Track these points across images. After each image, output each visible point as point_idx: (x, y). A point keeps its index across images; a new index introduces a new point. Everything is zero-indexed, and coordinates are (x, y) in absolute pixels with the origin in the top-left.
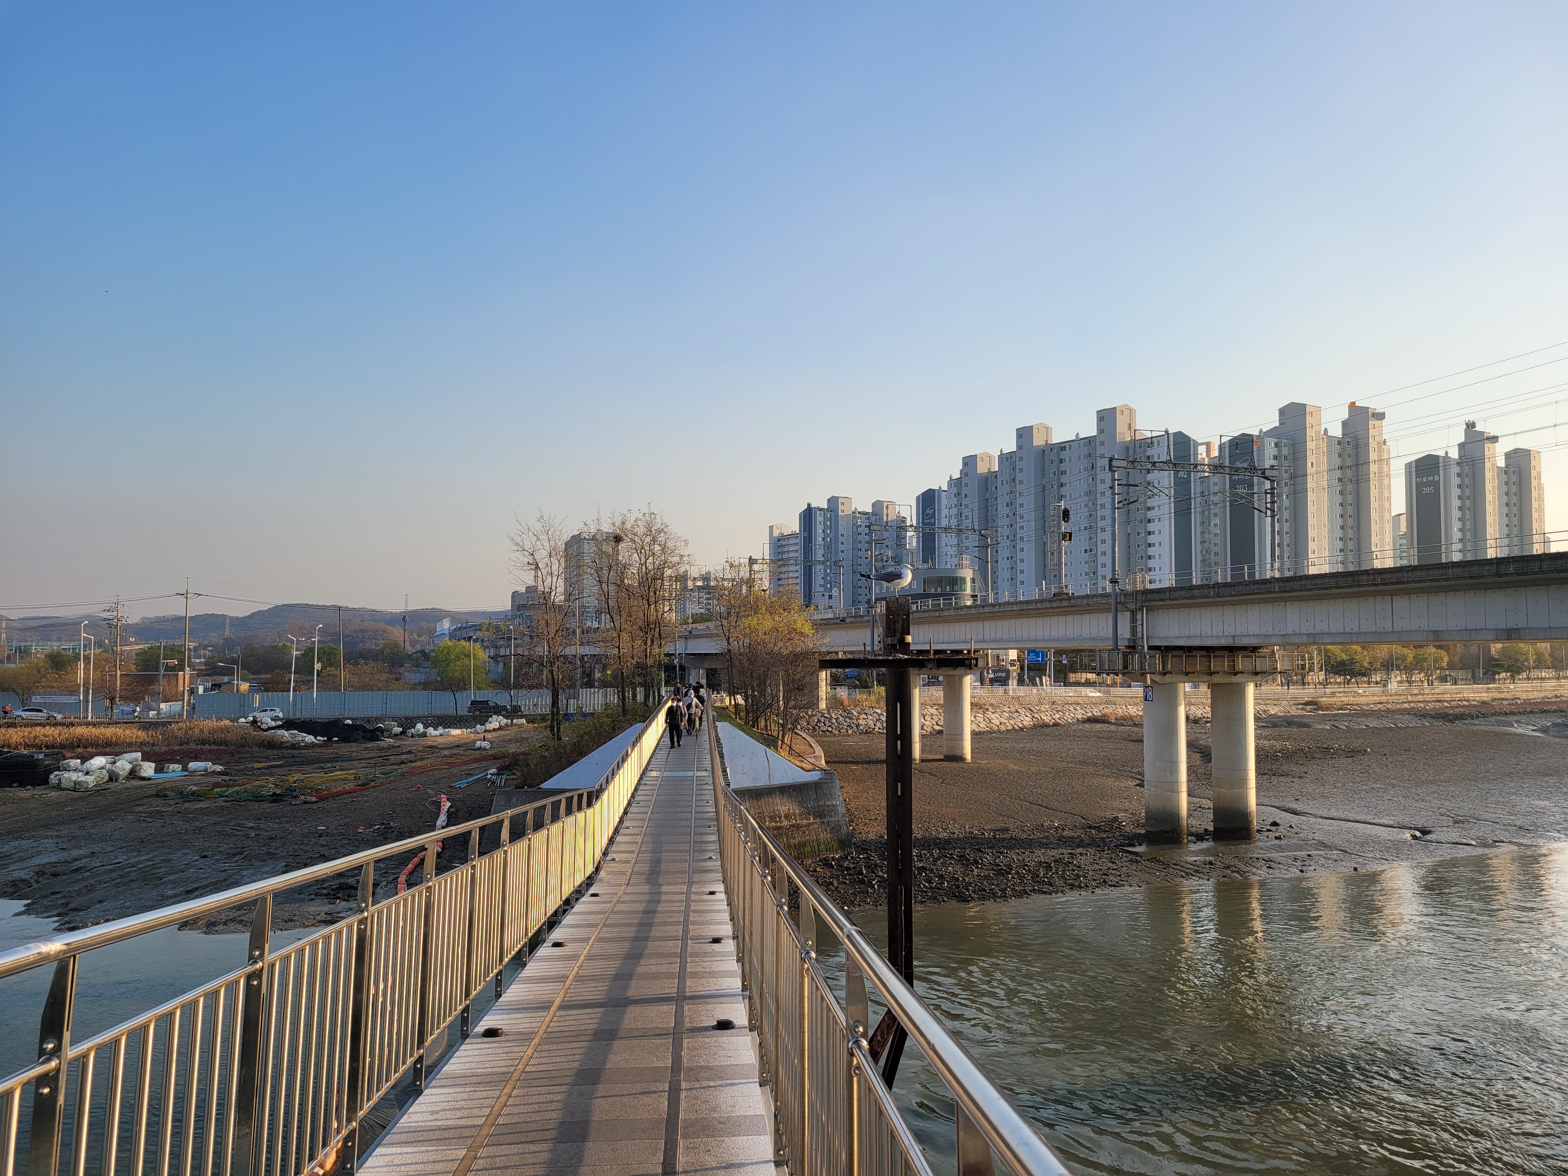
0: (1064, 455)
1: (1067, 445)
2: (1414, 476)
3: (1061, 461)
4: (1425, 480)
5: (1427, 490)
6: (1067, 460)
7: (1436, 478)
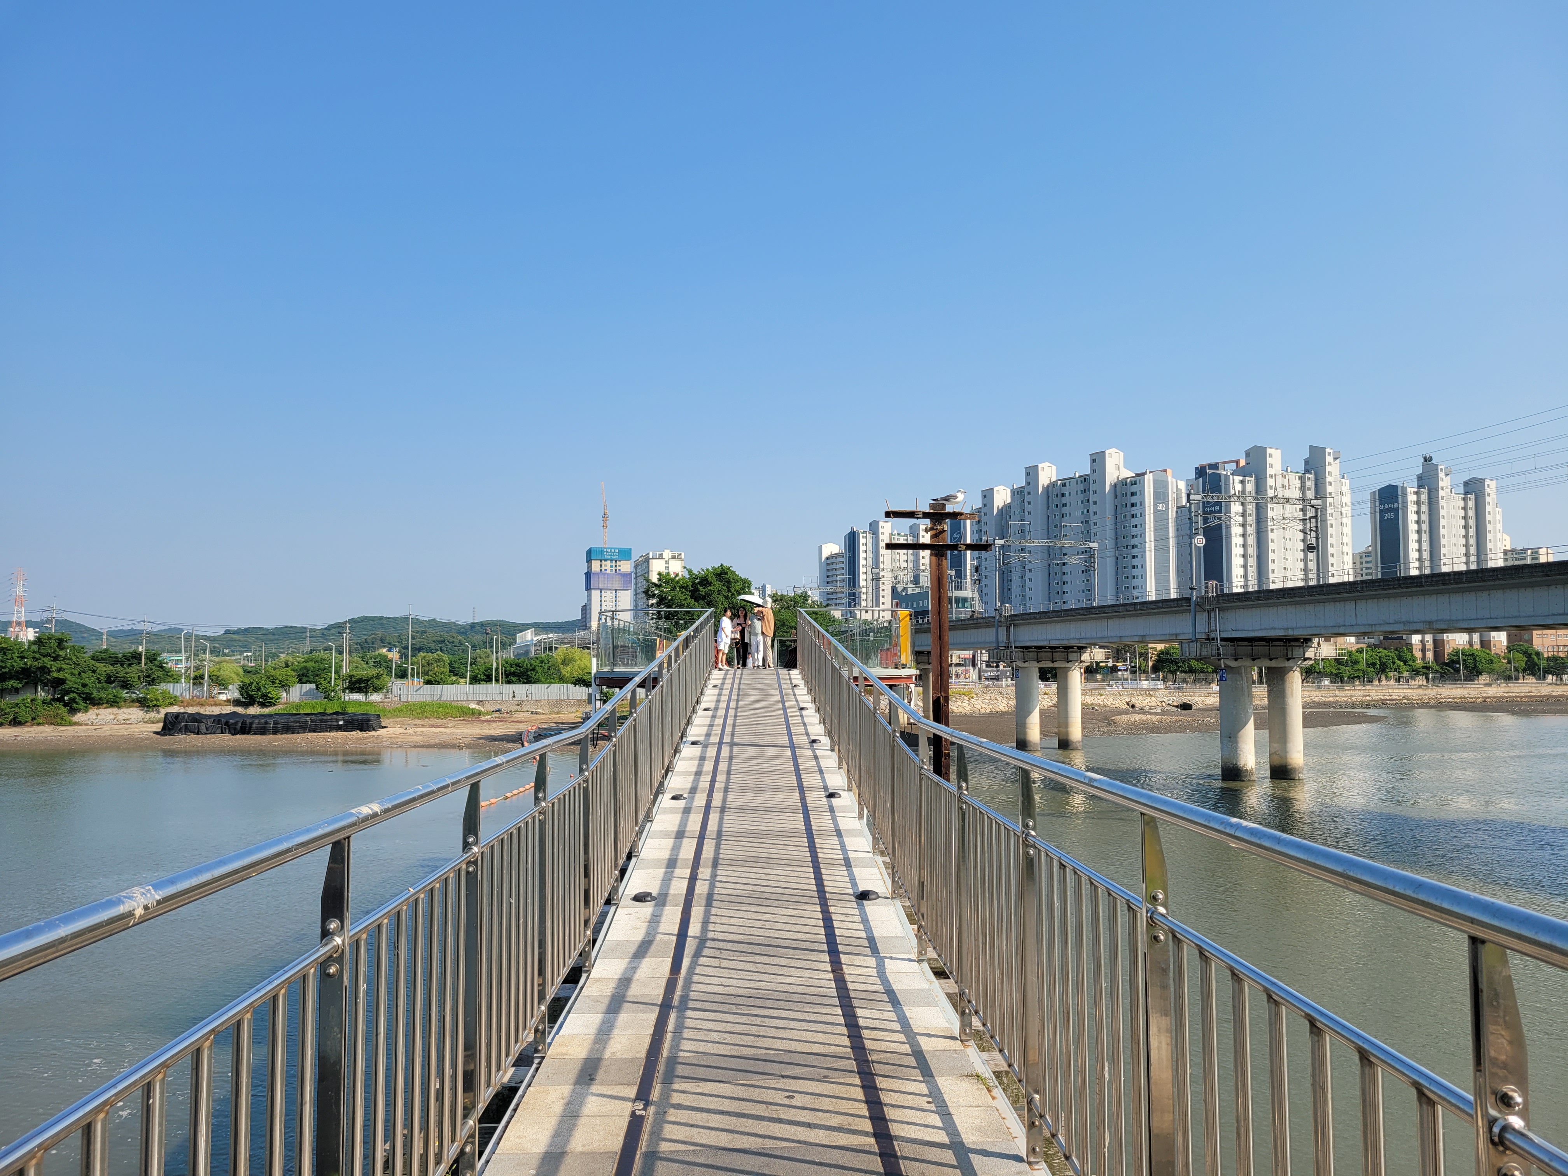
0: (1065, 490)
1: (1067, 482)
2: (1377, 503)
3: (1063, 495)
4: (1386, 507)
5: (1388, 516)
6: (1068, 494)
7: (1396, 506)
